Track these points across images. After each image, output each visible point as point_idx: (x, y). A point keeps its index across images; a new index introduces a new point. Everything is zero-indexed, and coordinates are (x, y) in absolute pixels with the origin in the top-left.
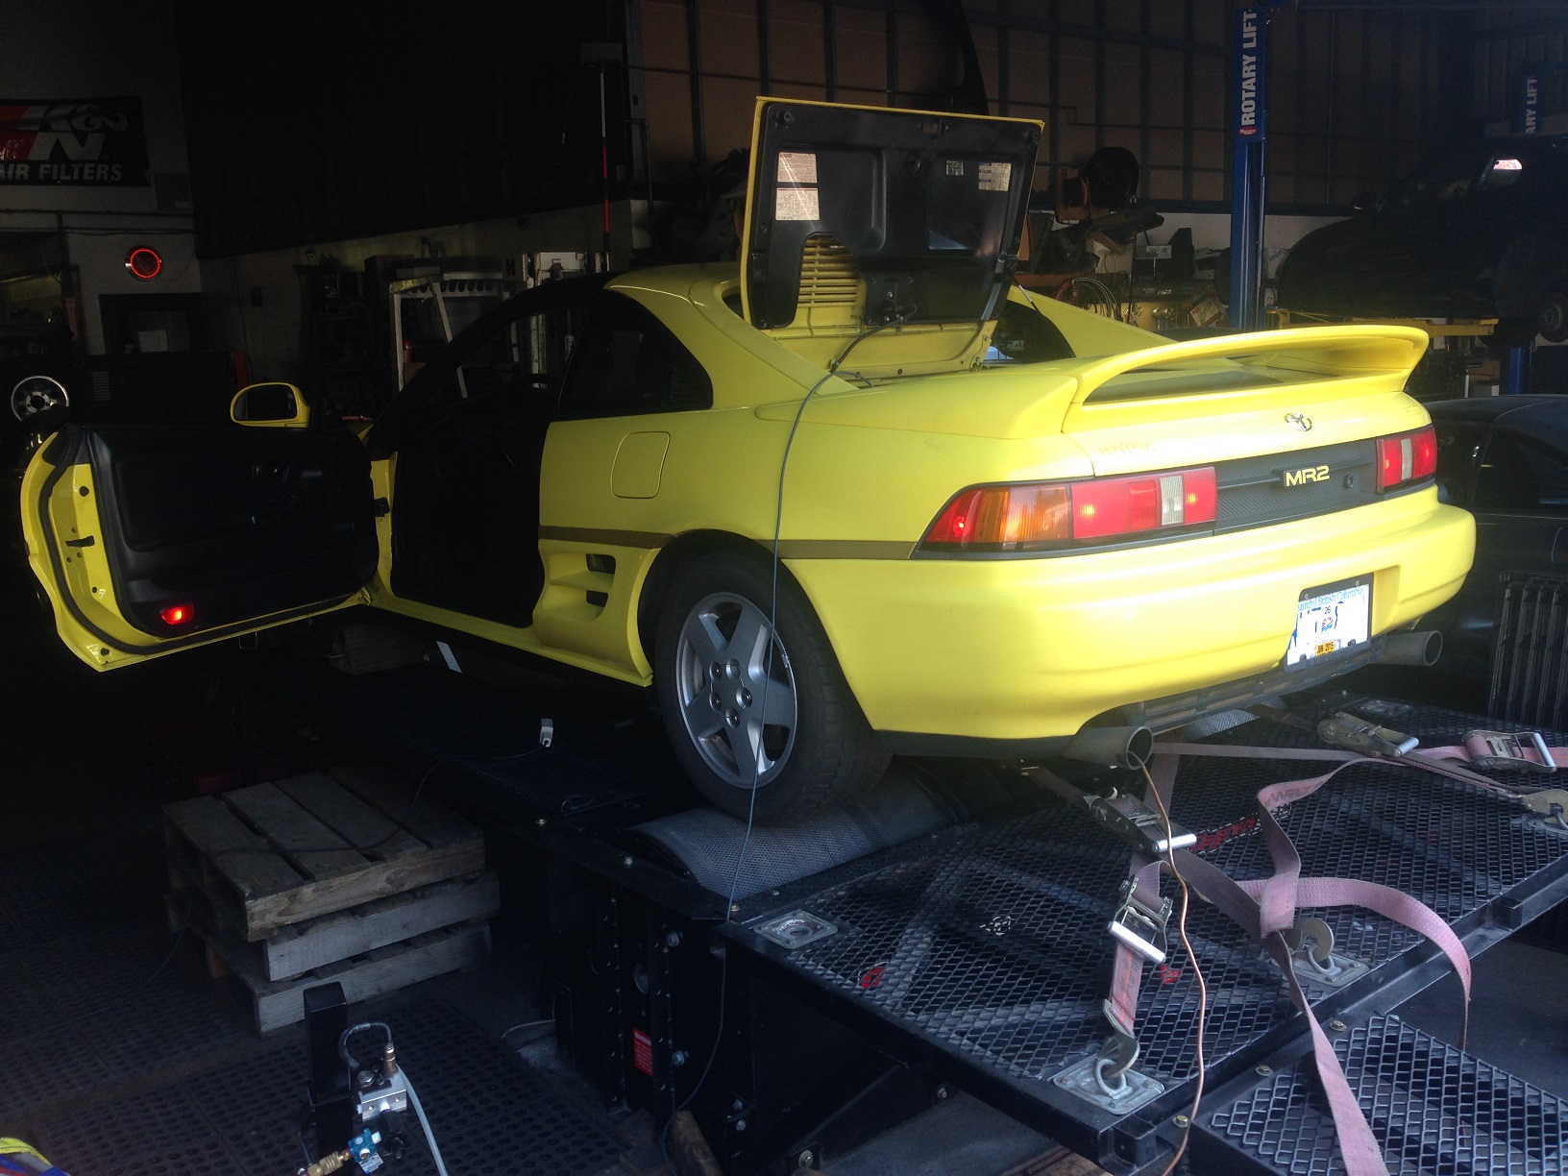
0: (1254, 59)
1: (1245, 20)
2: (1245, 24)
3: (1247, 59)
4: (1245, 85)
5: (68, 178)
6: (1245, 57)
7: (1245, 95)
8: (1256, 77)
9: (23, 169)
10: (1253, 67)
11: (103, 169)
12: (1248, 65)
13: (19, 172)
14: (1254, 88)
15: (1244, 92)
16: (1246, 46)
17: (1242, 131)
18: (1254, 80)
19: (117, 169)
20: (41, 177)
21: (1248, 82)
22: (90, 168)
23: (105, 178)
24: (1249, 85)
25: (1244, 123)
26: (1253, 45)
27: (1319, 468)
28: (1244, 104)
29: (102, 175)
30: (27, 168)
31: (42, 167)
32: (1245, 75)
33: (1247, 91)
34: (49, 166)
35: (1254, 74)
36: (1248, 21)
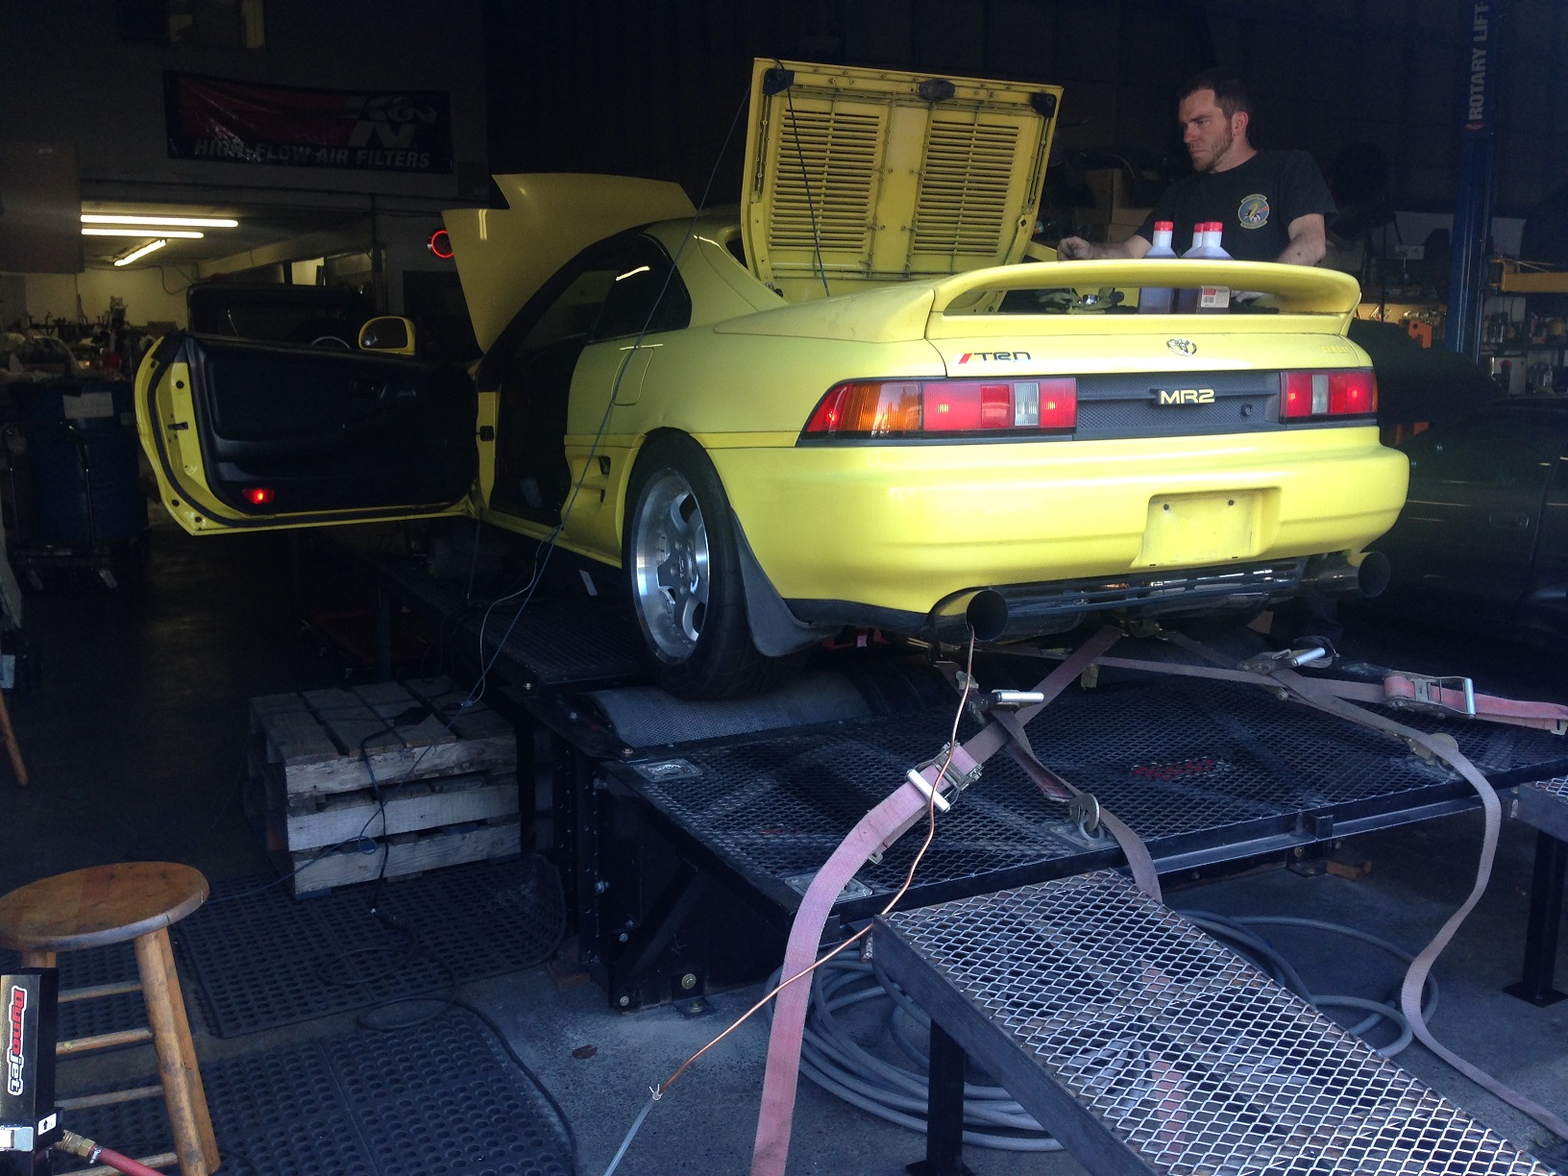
0: (1484, 53)
1: (1476, 13)
2: (1476, 18)
3: (1478, 53)
4: (1474, 79)
5: (382, 163)
6: (1475, 50)
7: (1473, 89)
8: (1486, 71)
9: (343, 154)
10: (1483, 61)
11: (412, 156)
12: (1478, 58)
13: (339, 156)
14: (1482, 82)
15: (1472, 86)
16: (1476, 39)
17: (1469, 126)
18: (1483, 74)
19: (425, 157)
20: (358, 162)
21: (1477, 76)
22: (402, 156)
23: (414, 165)
24: (1478, 79)
25: (1471, 117)
26: (1484, 38)
27: (1201, 391)
28: (1472, 98)
29: (412, 162)
30: (346, 153)
31: (360, 153)
32: (1473, 69)
33: (1476, 85)
34: (366, 152)
35: (1483, 68)
36: (1480, 14)
